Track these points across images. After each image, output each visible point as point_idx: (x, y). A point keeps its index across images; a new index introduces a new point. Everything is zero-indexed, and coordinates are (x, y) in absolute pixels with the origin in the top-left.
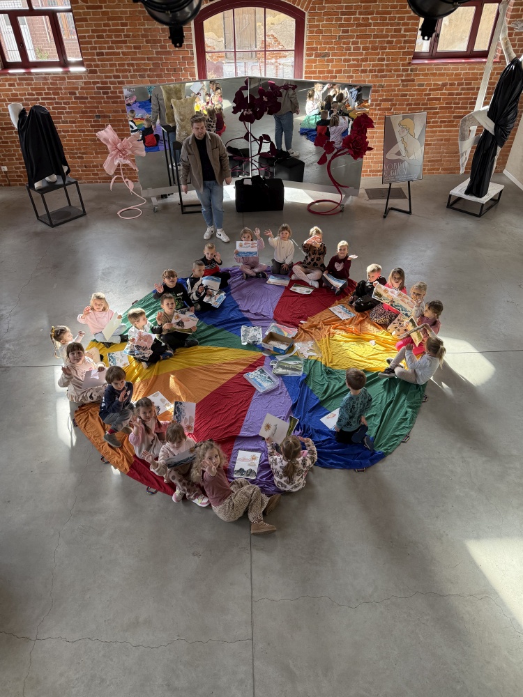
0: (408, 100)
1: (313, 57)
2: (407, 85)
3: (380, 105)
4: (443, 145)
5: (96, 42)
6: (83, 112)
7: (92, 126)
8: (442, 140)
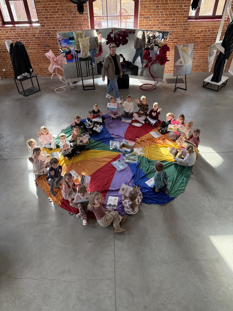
0: (185, 38)
1: (142, 19)
2: (185, 31)
3: (172, 40)
4: (201, 58)
5: (44, 12)
6: (39, 44)
7: (43, 51)
8: (200, 56)
